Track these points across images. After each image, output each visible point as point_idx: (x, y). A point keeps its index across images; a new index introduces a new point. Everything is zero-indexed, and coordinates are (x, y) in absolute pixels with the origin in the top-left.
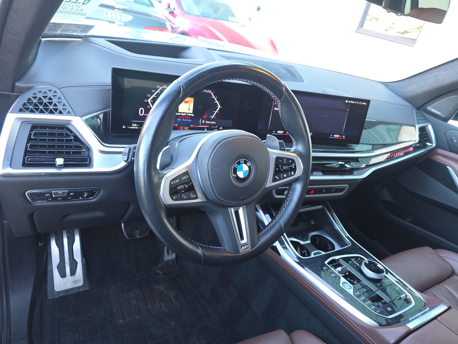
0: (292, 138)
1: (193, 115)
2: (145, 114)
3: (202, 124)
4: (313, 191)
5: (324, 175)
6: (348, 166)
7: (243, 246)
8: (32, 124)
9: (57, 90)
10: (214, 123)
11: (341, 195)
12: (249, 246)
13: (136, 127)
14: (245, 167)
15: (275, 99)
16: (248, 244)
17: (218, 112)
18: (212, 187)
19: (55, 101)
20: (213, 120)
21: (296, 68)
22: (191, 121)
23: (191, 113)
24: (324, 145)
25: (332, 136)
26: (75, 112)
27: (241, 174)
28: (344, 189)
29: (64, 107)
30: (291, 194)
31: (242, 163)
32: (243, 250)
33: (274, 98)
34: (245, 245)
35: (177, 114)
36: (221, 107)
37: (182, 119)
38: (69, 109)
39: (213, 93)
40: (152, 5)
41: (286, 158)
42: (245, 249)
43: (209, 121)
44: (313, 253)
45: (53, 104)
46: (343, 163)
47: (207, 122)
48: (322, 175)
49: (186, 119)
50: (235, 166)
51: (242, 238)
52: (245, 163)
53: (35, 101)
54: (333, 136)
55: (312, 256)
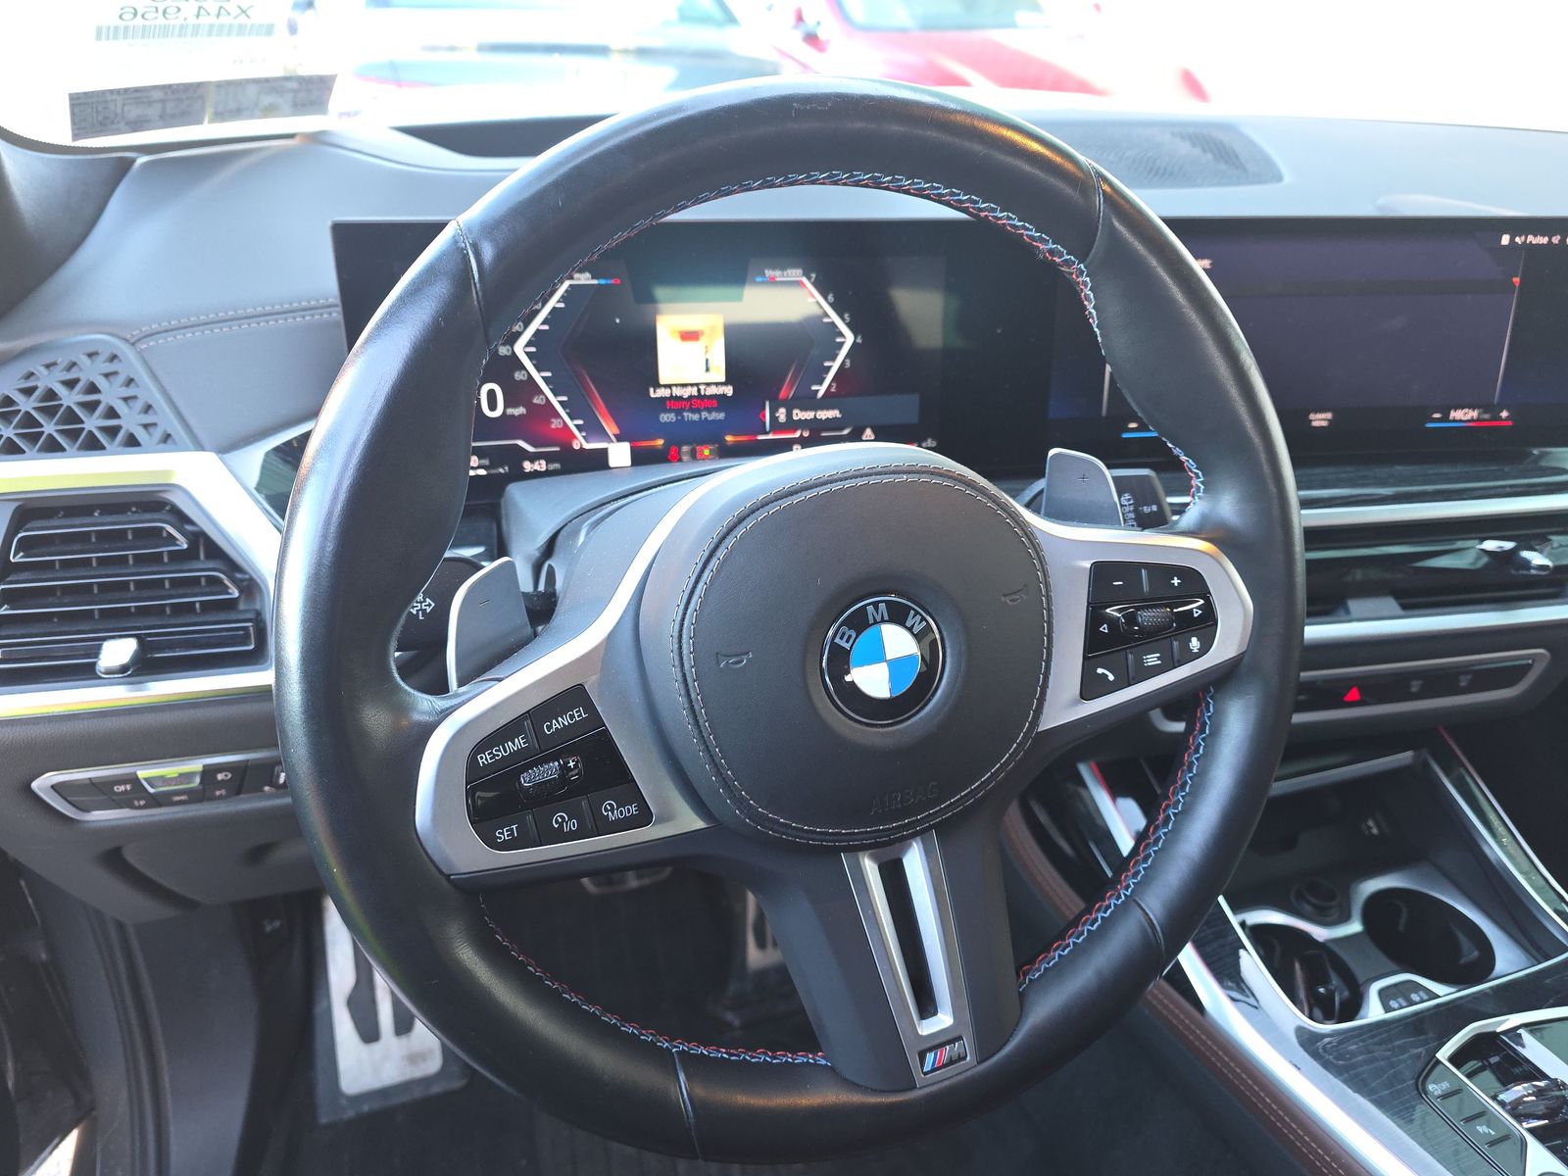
0: (1183, 458)
1: (729, 391)
2: (510, 411)
3: (777, 426)
4: (1355, 689)
5: (1410, 612)
6: (1536, 558)
7: (930, 1050)
8: (16, 504)
9: (124, 349)
10: (833, 413)
11: (1512, 698)
12: (967, 1046)
13: (479, 467)
14: (898, 641)
15: (1058, 260)
16: (959, 1038)
17: (843, 363)
18: (717, 760)
19: (110, 395)
20: (828, 401)
21: (1247, 131)
22: (721, 416)
23: (717, 384)
24: (1400, 464)
25: (1437, 415)
26: (197, 429)
27: (873, 680)
28: (1526, 668)
29: (148, 419)
30: (1197, 751)
31: (876, 622)
32: (930, 1075)
33: (1052, 252)
34: (942, 1045)
35: (652, 395)
36: (859, 340)
37: (679, 412)
38: (167, 420)
39: (809, 278)
40: (730, 19)
41: (1151, 568)
42: (944, 1066)
43: (806, 410)
44: (1375, 988)
45: (100, 409)
46: (1509, 545)
47: (799, 415)
48: (1400, 612)
49: (699, 411)
50: (837, 640)
51: (926, 1004)
52: (898, 616)
53: (26, 405)
54: (1445, 418)
55: (1374, 1011)
